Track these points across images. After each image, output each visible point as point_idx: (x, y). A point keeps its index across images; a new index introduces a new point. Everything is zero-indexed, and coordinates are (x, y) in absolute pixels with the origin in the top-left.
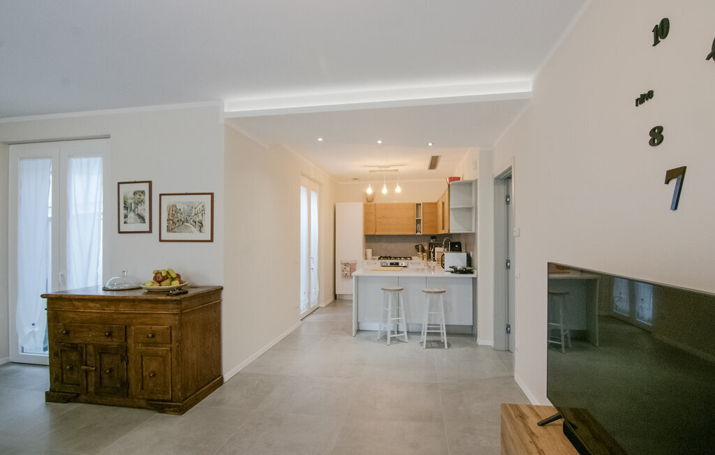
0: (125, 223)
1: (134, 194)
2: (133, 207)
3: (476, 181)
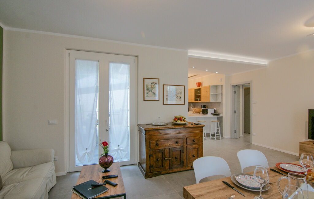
0: (147, 96)
1: (152, 83)
2: (151, 89)
3: (222, 86)
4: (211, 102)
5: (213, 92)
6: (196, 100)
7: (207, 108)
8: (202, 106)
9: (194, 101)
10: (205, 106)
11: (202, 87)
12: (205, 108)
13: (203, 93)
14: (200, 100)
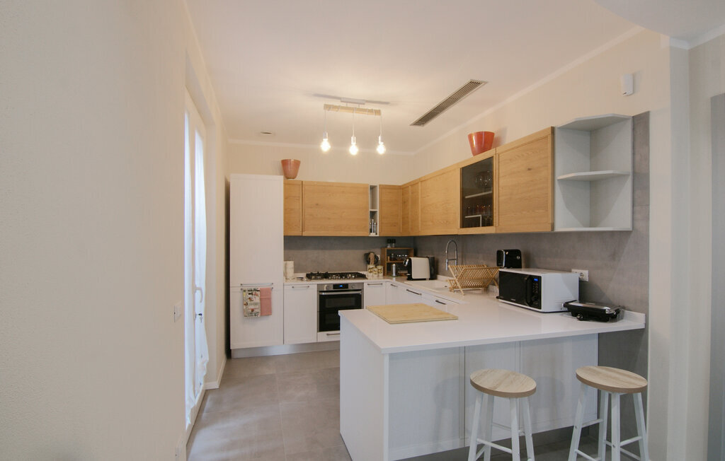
4: (558, 229)
5: (569, 166)
6: (465, 223)
7: (528, 267)
8: (499, 253)
9: (456, 229)
10: (517, 252)
11: (499, 149)
12: (519, 267)
13: (504, 186)
14: (488, 222)
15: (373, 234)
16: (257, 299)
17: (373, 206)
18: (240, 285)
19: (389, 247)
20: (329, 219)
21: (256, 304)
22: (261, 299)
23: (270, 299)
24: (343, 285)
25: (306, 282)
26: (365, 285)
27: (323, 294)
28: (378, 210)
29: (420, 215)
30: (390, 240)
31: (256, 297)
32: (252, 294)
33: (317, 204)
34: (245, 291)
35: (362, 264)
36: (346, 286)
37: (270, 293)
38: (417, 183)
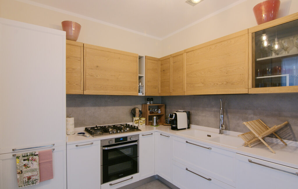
15: (140, 94)
16: (35, 165)
17: (140, 71)
18: (12, 151)
19: (148, 104)
20: (108, 80)
21: (33, 171)
22: (39, 164)
23: (51, 162)
24: (123, 138)
25: (89, 138)
26: (140, 136)
27: (106, 148)
28: (144, 75)
29: (185, 79)
30: (149, 99)
31: (34, 162)
32: (28, 160)
33: (97, 67)
34: (18, 157)
35: (129, 117)
36: (125, 138)
37: (52, 155)
38: (182, 54)
